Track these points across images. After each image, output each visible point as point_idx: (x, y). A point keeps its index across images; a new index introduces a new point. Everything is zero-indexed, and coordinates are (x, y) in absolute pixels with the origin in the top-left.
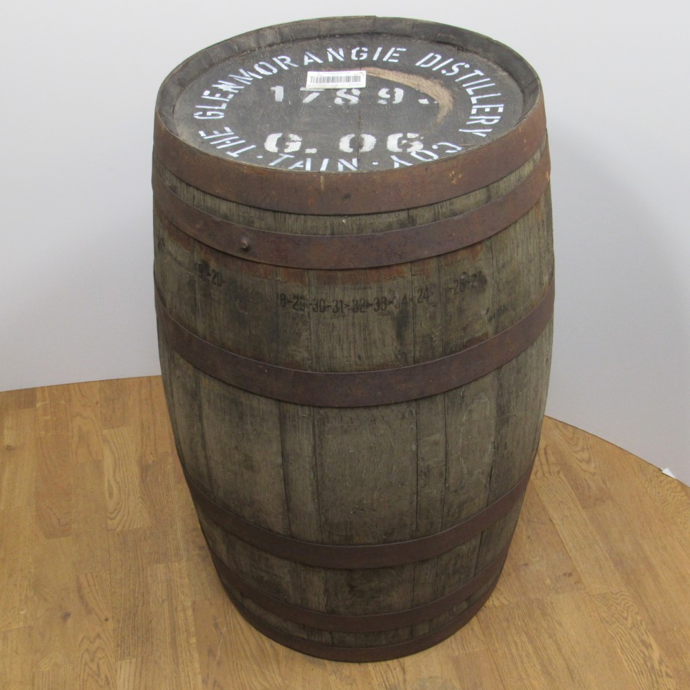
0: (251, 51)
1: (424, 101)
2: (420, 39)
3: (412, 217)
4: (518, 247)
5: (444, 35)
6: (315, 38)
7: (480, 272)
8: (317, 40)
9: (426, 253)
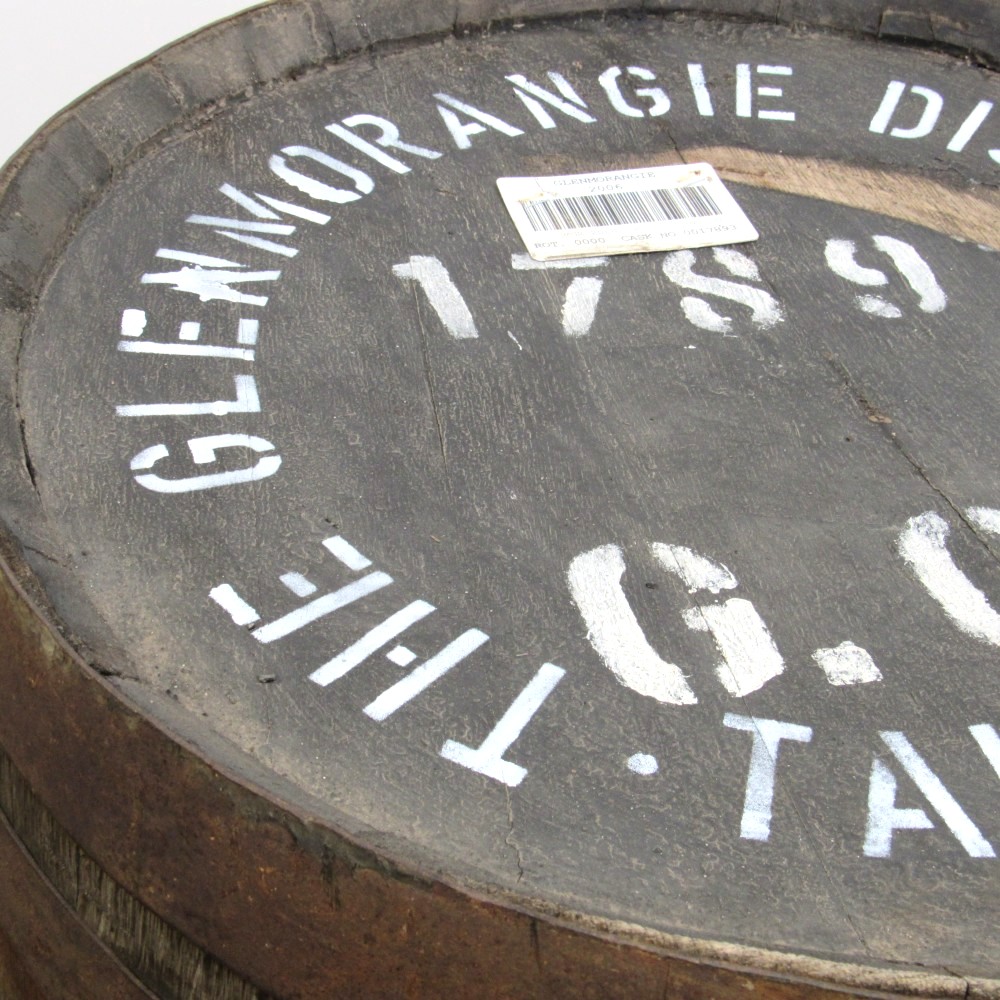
0: (231, 99)
2: (814, 27)
5: (907, 13)
6: (441, 36)
8: (450, 41)
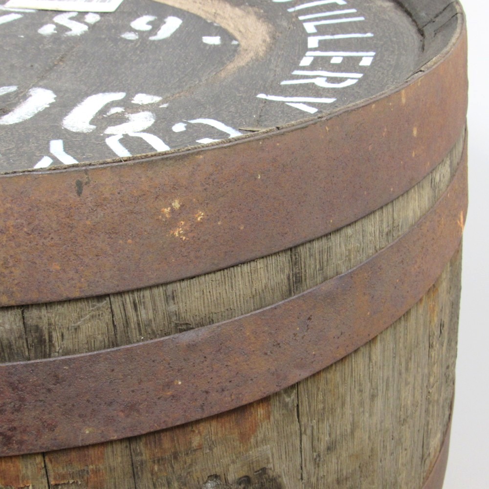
1: (213, 40)
3: (37, 329)
4: (373, 397)
7: (264, 470)
9: (88, 432)
